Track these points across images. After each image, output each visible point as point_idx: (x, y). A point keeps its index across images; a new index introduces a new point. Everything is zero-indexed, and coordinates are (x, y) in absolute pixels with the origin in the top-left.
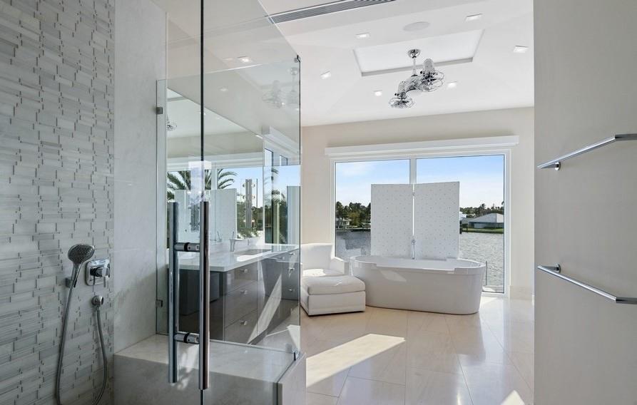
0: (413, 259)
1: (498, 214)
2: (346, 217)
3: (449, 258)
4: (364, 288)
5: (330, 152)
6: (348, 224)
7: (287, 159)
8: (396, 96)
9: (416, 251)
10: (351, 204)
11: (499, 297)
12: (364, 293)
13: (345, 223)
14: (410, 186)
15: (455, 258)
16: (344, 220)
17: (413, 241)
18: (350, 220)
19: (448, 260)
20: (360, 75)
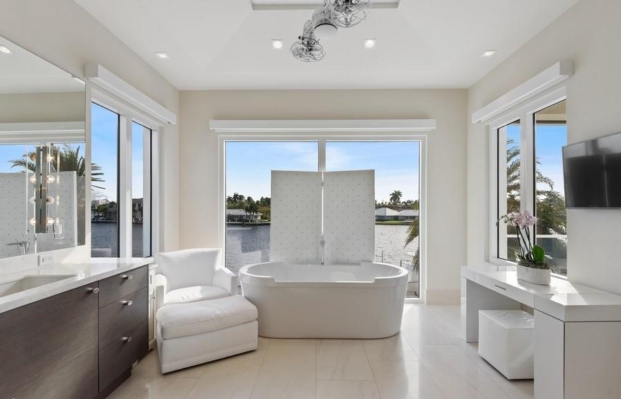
0: (323, 264)
1: (387, 209)
2: (256, 212)
3: (363, 261)
4: (256, 316)
5: (218, 126)
6: (260, 218)
7: (151, 130)
8: (301, 41)
9: (327, 253)
10: (262, 198)
11: (415, 303)
12: (256, 322)
13: (256, 217)
14: (319, 174)
15: (370, 261)
16: (255, 214)
17: (323, 243)
18: (261, 214)
19: (362, 264)
20: (250, 6)
